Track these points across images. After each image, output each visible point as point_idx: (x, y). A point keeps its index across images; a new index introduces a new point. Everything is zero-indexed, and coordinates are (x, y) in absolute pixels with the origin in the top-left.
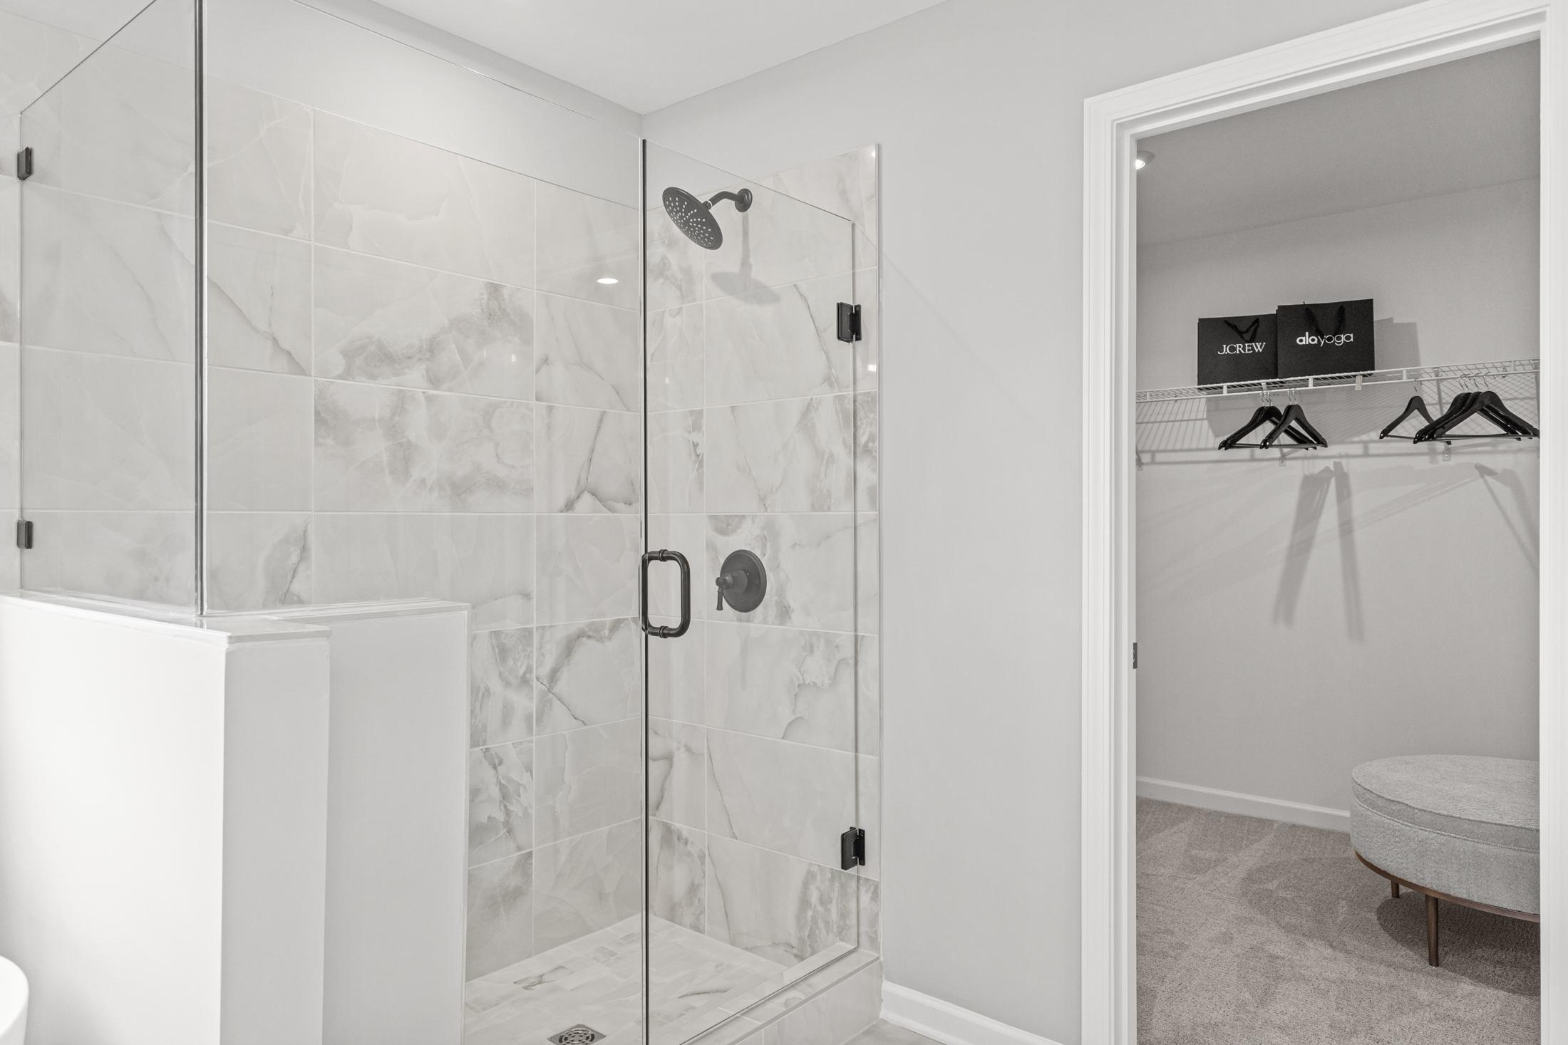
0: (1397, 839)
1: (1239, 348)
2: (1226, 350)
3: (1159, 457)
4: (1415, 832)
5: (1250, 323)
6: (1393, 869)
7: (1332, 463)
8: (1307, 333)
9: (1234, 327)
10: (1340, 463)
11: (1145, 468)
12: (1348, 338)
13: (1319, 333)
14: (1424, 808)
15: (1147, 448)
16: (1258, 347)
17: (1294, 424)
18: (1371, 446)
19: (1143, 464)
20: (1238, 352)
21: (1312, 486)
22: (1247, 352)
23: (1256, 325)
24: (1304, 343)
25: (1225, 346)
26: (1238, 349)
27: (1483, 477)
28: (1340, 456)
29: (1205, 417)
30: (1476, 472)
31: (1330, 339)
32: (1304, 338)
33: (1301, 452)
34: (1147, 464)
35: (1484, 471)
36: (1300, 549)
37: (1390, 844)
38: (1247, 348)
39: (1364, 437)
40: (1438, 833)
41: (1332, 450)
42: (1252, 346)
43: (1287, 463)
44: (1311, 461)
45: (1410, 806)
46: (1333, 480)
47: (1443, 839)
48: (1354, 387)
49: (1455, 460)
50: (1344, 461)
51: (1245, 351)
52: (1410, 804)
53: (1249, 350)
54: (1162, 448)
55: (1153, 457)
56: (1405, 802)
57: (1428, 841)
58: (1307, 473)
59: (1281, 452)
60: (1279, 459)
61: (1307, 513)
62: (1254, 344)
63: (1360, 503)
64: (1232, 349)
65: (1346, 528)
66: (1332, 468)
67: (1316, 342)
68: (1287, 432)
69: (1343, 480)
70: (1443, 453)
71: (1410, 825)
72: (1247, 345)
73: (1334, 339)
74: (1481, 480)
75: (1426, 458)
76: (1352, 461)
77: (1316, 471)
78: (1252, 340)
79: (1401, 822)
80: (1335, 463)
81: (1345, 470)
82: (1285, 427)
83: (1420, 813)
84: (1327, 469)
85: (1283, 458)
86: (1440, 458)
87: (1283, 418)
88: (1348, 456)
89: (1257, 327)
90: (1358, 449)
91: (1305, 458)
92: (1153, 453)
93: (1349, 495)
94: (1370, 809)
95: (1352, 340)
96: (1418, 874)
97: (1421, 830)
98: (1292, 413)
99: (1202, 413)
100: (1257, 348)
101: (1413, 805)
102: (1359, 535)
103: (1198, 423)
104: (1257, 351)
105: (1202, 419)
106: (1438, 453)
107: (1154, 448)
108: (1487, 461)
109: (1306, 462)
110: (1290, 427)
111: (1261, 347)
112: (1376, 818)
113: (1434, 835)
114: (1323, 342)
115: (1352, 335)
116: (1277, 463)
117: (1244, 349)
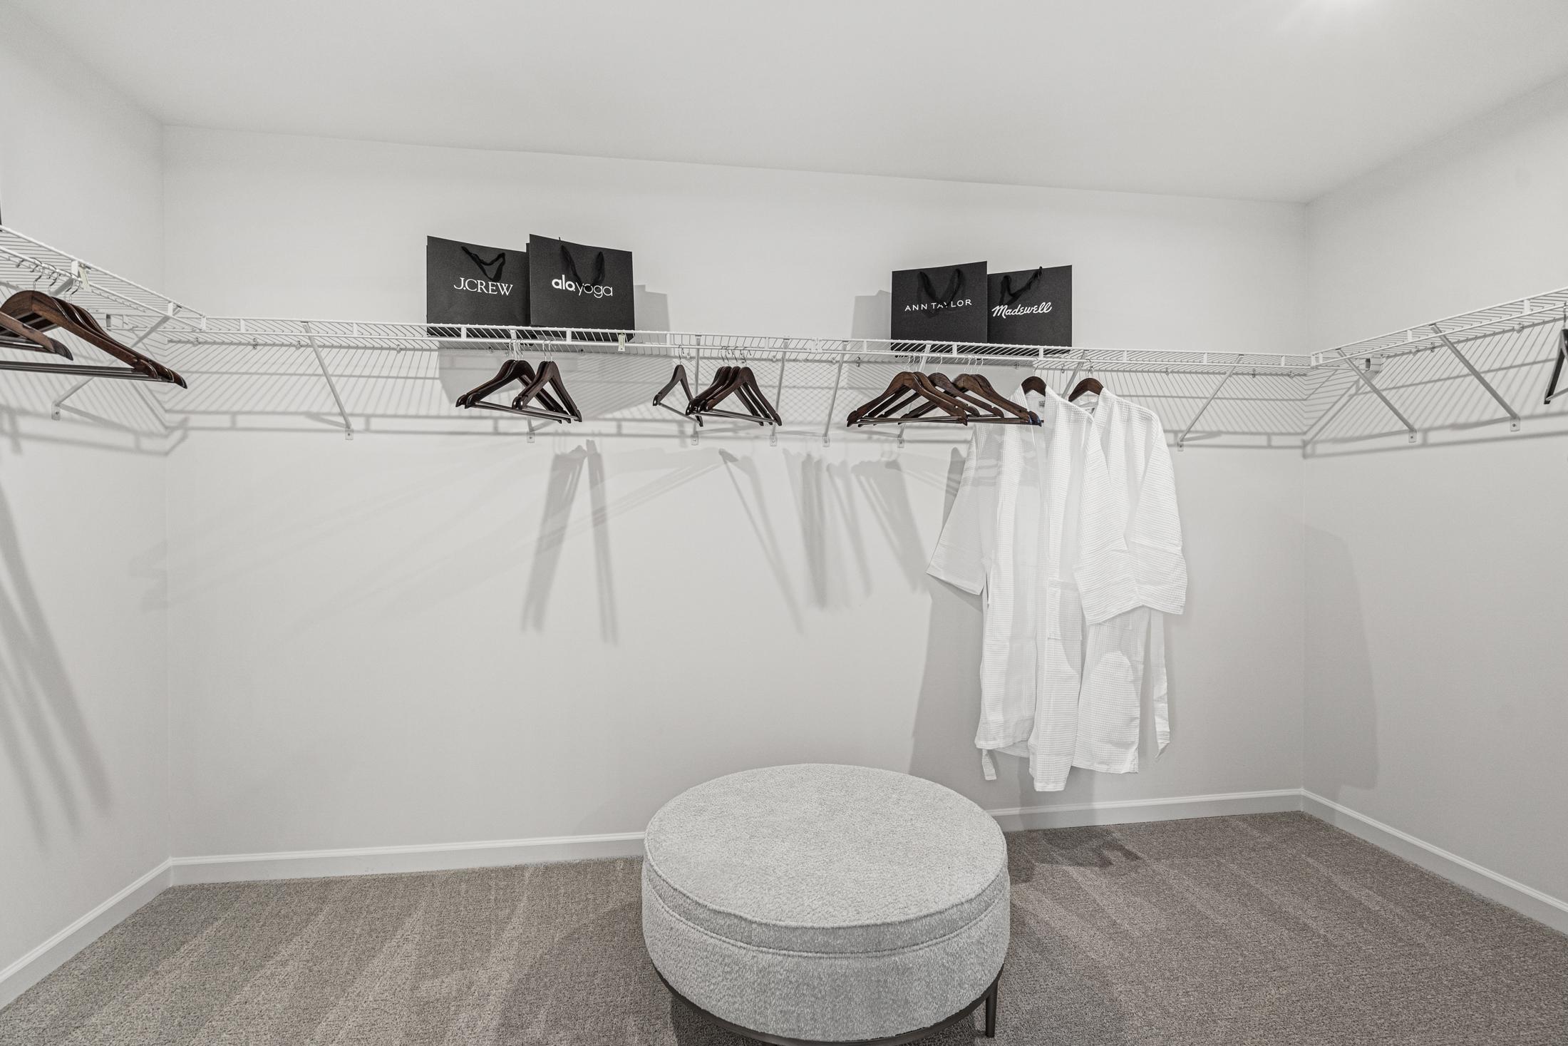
0: (727, 969)
1: (481, 286)
2: (464, 284)
3: (376, 424)
4: (754, 957)
5: (495, 256)
6: (721, 1011)
7: (585, 442)
8: (563, 276)
9: (475, 258)
10: (593, 442)
11: (355, 436)
12: (607, 291)
13: (578, 280)
14: (764, 921)
15: (358, 411)
16: (505, 289)
17: (548, 387)
18: (624, 424)
19: (353, 431)
20: (479, 291)
21: (564, 466)
22: (490, 292)
23: (501, 260)
24: (560, 287)
25: (462, 279)
26: (479, 286)
27: (726, 463)
28: (593, 435)
29: (437, 376)
30: (720, 457)
31: (588, 289)
32: (560, 281)
33: (554, 427)
34: (359, 432)
35: (727, 457)
36: (551, 541)
37: (716, 975)
38: (490, 287)
39: (617, 415)
40: (785, 955)
41: (586, 426)
42: (497, 286)
43: (536, 439)
44: (563, 438)
45: (746, 920)
46: (586, 461)
47: (790, 963)
48: (617, 347)
49: (703, 444)
50: (597, 440)
51: (488, 290)
52: (745, 916)
53: (493, 290)
54: (380, 411)
55: (368, 423)
56: (737, 913)
57: (771, 969)
58: (558, 452)
59: (530, 424)
60: (527, 434)
61: (558, 500)
62: (499, 284)
63: (613, 487)
64: (473, 285)
65: (599, 516)
66: (585, 448)
67: (573, 289)
68: (539, 397)
69: (596, 460)
70: (692, 436)
71: (745, 945)
72: (490, 283)
73: (593, 289)
74: (724, 467)
75: (676, 441)
76: (605, 440)
77: (568, 450)
78: (497, 278)
79: (732, 941)
80: (588, 441)
81: (599, 450)
82: (537, 390)
83: (759, 929)
84: (579, 449)
85: (532, 432)
86: (689, 441)
87: (535, 379)
88: (600, 435)
89: (503, 264)
90: (611, 427)
91: (556, 434)
92: (368, 417)
93: (602, 480)
94: (684, 920)
95: (611, 294)
96: (758, 1017)
97: (762, 952)
98: (548, 376)
99: (434, 371)
100: (503, 289)
101: (749, 917)
102: (612, 523)
103: (429, 382)
104: (503, 293)
105: (434, 378)
106: (688, 437)
107: (369, 411)
108: (732, 447)
109: (557, 438)
110: (543, 390)
111: (508, 290)
112: (694, 935)
113: (780, 958)
114: (581, 291)
115: (611, 289)
116: (525, 438)
117: (487, 287)
